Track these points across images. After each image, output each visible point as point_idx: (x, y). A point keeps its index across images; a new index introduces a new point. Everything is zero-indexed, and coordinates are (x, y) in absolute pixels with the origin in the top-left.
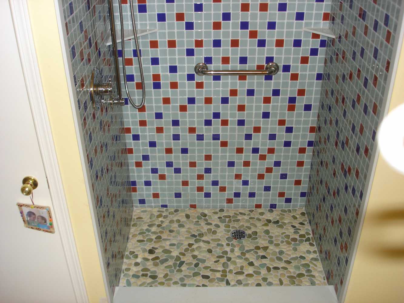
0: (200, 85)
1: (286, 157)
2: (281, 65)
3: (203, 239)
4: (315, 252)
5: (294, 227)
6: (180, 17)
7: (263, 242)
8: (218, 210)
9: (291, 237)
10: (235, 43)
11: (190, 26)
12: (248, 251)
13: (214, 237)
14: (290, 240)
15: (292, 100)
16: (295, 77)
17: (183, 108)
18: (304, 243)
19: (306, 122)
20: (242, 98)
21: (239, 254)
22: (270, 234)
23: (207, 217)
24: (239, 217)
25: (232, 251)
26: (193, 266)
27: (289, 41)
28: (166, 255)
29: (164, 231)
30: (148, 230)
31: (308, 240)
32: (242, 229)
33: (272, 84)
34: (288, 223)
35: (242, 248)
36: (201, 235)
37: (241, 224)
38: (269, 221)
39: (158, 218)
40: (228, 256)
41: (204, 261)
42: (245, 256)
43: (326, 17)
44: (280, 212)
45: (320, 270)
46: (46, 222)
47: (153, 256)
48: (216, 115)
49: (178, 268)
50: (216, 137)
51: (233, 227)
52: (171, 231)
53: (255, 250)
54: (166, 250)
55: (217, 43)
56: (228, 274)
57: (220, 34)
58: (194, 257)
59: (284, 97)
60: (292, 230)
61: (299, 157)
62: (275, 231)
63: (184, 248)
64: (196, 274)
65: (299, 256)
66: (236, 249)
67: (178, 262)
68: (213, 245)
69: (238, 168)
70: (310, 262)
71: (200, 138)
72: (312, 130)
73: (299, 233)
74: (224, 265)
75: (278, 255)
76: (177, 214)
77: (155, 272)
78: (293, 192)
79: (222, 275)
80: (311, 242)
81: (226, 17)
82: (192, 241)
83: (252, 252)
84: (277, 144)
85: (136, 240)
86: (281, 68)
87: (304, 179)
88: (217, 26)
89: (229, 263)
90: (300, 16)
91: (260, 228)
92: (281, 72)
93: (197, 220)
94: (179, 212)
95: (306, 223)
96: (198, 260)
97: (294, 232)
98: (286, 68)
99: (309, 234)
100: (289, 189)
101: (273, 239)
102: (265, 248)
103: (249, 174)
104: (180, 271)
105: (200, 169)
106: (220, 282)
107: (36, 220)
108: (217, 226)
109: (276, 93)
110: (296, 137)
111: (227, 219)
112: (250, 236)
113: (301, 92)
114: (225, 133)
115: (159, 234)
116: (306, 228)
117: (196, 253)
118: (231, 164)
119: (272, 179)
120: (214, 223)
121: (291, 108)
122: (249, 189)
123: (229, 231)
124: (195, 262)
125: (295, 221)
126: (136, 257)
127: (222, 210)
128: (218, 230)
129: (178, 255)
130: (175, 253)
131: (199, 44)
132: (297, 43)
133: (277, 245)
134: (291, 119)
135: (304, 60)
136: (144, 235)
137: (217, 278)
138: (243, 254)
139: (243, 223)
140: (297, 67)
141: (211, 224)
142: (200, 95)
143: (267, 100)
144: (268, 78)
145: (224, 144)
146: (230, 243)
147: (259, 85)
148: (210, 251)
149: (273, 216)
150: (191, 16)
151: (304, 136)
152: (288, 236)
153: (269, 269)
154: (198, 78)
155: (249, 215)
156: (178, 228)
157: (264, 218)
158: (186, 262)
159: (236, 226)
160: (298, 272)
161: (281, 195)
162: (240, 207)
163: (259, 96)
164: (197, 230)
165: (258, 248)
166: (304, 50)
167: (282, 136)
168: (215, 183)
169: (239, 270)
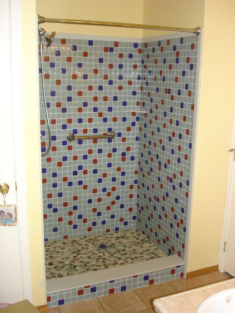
0: (70, 148)
1: (122, 193)
2: (116, 132)
3: (81, 252)
4: (154, 246)
5: (135, 237)
6: (59, 105)
7: (120, 247)
8: (83, 237)
9: (136, 242)
10: (90, 120)
11: (64, 110)
12: (114, 253)
13: (88, 250)
14: (136, 243)
15: (124, 154)
16: (124, 140)
17: (60, 164)
18: (145, 243)
19: (132, 168)
20: (95, 155)
21: (109, 255)
22: (123, 243)
23: (77, 242)
24: (98, 238)
25: (104, 255)
26: (83, 266)
27: (120, 118)
28: (61, 264)
31: (146, 241)
32: (103, 244)
33: (112, 145)
34: (130, 236)
35: (109, 252)
36: (79, 251)
37: (101, 241)
38: (118, 237)
40: (103, 258)
41: (89, 263)
42: (113, 255)
43: (138, 104)
44: (122, 232)
45: (162, 253)
46: (11, 217)
47: (53, 266)
48: (80, 168)
49: (74, 269)
50: (80, 183)
51: (97, 244)
52: (58, 252)
54: (60, 262)
55: (80, 121)
56: (108, 265)
57: (82, 115)
58: (81, 262)
59: (119, 152)
60: (135, 239)
61: (130, 192)
62: (124, 241)
63: (72, 259)
64: (88, 270)
65: (146, 250)
66: (106, 254)
67: (72, 266)
68: (89, 255)
69: (95, 204)
70: (154, 251)
71: (70, 184)
72: (136, 172)
73: (139, 239)
74: (103, 262)
75: (133, 252)
76: (56, 243)
77: (60, 273)
78: (128, 217)
79: (105, 267)
80: (149, 242)
81: (85, 104)
82: (75, 255)
83: (117, 253)
84: (117, 184)
86: (117, 135)
87: (134, 207)
88: (80, 110)
89: (105, 261)
90: (125, 104)
91: (114, 241)
92: (116, 137)
93: (71, 244)
95: (141, 234)
96: (84, 263)
97: (137, 240)
98: (119, 135)
99: (145, 239)
100: (126, 215)
101: (126, 245)
102: (124, 250)
103: (101, 207)
104: (76, 270)
105: (70, 208)
107: (4, 217)
108: (87, 245)
109: (115, 150)
110: (128, 178)
111: (91, 241)
112: (110, 246)
113: (128, 149)
114: (86, 179)
115: (50, 255)
116: (142, 236)
117: (81, 260)
118: (90, 201)
119: (115, 209)
120: (84, 244)
121: (124, 159)
122: (101, 218)
123: (96, 246)
124: (83, 264)
125: (134, 234)
127: (85, 237)
128: (88, 247)
129: (70, 263)
130: (67, 262)
131: (70, 121)
132: (124, 119)
133: (130, 247)
134: (125, 166)
135: (129, 129)
137: (102, 268)
139: (102, 241)
140: (125, 133)
141: (82, 245)
142: (70, 155)
143: (110, 155)
144: (110, 141)
145: (85, 187)
146: (100, 251)
147: (105, 146)
148: (89, 257)
149: (119, 234)
150: (66, 104)
151: (132, 178)
152: (134, 242)
153: (132, 259)
154: (69, 144)
155: (104, 236)
156: (62, 250)
157: (114, 237)
158: (77, 265)
159: (99, 243)
160: (150, 257)
161: (121, 220)
162: (97, 233)
163: (105, 153)
164: (75, 249)
165: (119, 251)
166: (128, 123)
167: (120, 178)
168: (80, 217)
169: (114, 263)
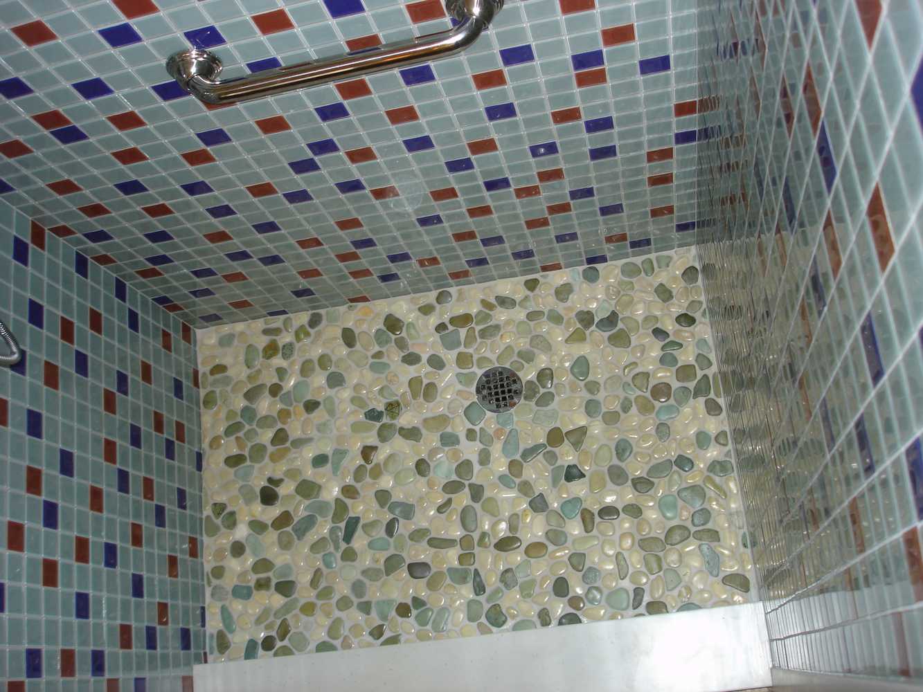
3: (402, 422)
4: (720, 438)
5: (659, 333)
7: (570, 411)
8: (433, 298)
9: (651, 380)
12: (529, 453)
13: (431, 410)
14: (648, 395)
18: (691, 401)
21: (503, 469)
22: (591, 376)
23: (404, 334)
24: (497, 318)
25: (485, 458)
26: (382, 533)
28: (306, 502)
29: (291, 409)
30: (248, 413)
31: (703, 387)
32: (507, 366)
35: (511, 441)
36: (393, 408)
37: (505, 343)
38: (586, 318)
39: (268, 358)
40: (474, 480)
41: (410, 511)
42: (520, 472)
44: (619, 276)
45: (734, 507)
47: (275, 511)
49: (343, 546)
51: (482, 360)
52: (311, 406)
53: (549, 448)
54: (305, 482)
56: (477, 550)
58: (383, 497)
60: (656, 350)
63: (353, 466)
64: (392, 564)
65: (673, 458)
66: (496, 450)
67: (343, 525)
70: (708, 479)
73: (675, 360)
74: (466, 517)
75: (615, 460)
76: (319, 334)
77: (287, 568)
78: (651, 229)
79: (461, 558)
80: (712, 395)
82: (370, 437)
83: (541, 455)
85: (222, 459)
89: (477, 506)
91: (561, 352)
93: (376, 348)
94: (324, 322)
95: (697, 315)
96: (394, 507)
97: (662, 359)
99: (706, 362)
101: (600, 396)
102: (578, 436)
104: (349, 555)
106: (458, 584)
108: (437, 363)
111: (463, 332)
112: (531, 391)
115: (280, 425)
116: (697, 334)
117: (387, 482)
119: (575, 221)
120: (425, 354)
123: (469, 380)
124: (386, 517)
125: (665, 307)
126: (231, 521)
127: (444, 297)
129: (340, 496)
130: (331, 491)
133: (611, 419)
136: (241, 434)
137: (450, 570)
138: (515, 467)
139: (509, 340)
141: (418, 359)
146: (477, 428)
148: (422, 467)
149: (596, 296)
153: (587, 519)
155: (526, 301)
156: (329, 392)
157: (570, 310)
158: (362, 522)
159: (491, 354)
160: (669, 523)
164: (382, 390)
165: (556, 437)
169: (508, 533)
